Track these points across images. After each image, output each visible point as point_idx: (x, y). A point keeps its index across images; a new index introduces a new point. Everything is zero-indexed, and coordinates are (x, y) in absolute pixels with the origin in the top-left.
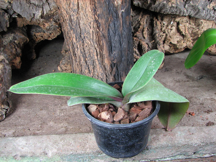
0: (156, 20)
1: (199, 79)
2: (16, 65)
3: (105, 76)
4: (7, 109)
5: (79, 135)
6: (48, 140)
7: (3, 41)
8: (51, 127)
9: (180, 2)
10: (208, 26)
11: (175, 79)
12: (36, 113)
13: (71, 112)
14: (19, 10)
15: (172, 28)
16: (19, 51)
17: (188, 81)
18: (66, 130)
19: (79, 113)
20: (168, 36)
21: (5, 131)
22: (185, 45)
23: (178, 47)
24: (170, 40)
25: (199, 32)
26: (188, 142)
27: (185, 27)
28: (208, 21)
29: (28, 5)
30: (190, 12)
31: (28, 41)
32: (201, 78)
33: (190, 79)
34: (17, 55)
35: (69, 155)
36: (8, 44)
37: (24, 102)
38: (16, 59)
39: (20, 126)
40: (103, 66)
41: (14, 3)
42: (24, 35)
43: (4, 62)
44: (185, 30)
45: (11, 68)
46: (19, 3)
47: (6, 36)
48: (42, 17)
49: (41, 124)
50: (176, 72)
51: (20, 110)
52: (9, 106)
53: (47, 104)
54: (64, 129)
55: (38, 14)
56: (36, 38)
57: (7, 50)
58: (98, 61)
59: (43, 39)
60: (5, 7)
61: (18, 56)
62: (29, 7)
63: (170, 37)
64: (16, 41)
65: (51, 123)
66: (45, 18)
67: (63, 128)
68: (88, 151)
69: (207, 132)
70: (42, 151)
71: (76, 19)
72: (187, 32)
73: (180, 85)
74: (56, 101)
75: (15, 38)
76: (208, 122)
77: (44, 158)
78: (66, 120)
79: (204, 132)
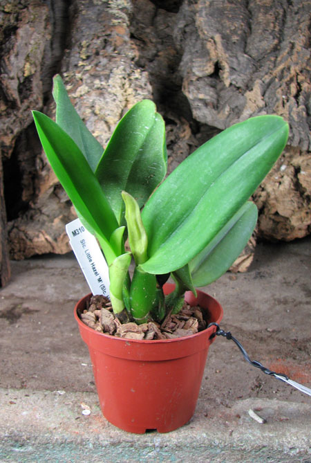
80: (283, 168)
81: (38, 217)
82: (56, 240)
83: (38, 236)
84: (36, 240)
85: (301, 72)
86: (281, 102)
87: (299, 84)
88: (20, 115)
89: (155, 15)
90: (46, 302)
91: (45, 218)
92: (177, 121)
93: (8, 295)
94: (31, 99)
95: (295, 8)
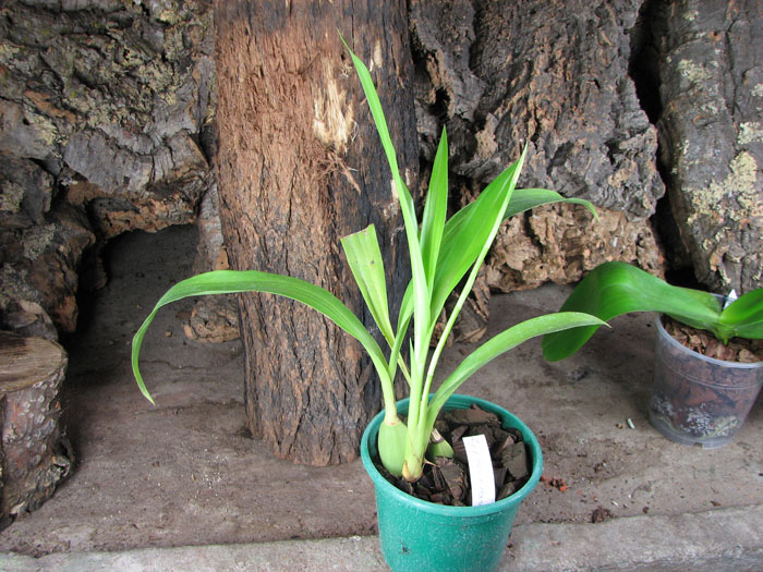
0: (468, 193)
1: (579, 379)
2: (64, 321)
3: (342, 387)
4: (62, 468)
5: (280, 547)
6: (202, 560)
7: (23, 248)
8: (193, 519)
9: (538, 165)
10: (608, 223)
11: (515, 378)
12: (141, 474)
13: (243, 474)
14: (83, 164)
15: (510, 223)
16: (72, 277)
17: (549, 384)
18: (238, 528)
19: (263, 477)
20: (499, 244)
21: (66, 530)
22: (543, 276)
23: (524, 278)
24: (503, 257)
25: (584, 239)
26: (548, 564)
27: (547, 224)
28: (608, 212)
29: (111, 152)
30: (563, 187)
31: (94, 241)
32: (583, 377)
33: (555, 378)
34: (66, 291)
36: (42, 258)
37: (100, 439)
38: (64, 304)
39: (106, 515)
40: (338, 364)
41: (72, 147)
42: (84, 227)
43: (43, 321)
44: (546, 233)
45: (57, 337)
46: (84, 147)
47: (32, 233)
48: (149, 187)
49: (165, 510)
50: (519, 353)
51: (93, 462)
52: (68, 458)
53: (168, 446)
54: (230, 525)
55: (140, 178)
56: (108, 228)
57: (39, 279)
58: (329, 351)
59: (128, 229)
60: (42, 154)
61: (69, 294)
62: (115, 157)
63: (505, 247)
64: (62, 248)
65: (192, 507)
66: (155, 190)
67: (228, 523)
69: (592, 539)
71: (280, 249)
72: (551, 239)
73: (528, 398)
74: (193, 438)
75: (58, 239)
76: (595, 507)
78: (231, 497)
79: (586, 539)
85: (541, 105)
86: (518, 146)
87: (537, 120)
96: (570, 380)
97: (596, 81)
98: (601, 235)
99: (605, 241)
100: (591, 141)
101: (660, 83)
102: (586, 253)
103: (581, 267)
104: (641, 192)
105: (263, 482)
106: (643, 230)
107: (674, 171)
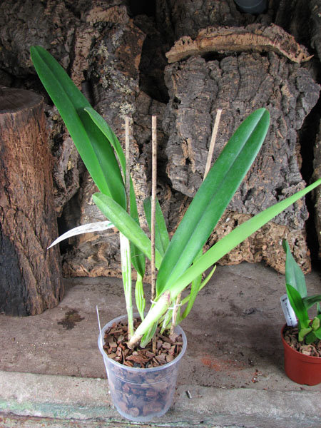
5: (60, 378)
6: (21, 379)
8: (28, 360)
10: (278, 232)
11: (214, 310)
13: (59, 342)
15: (226, 229)
17: (231, 315)
18: (47, 368)
19: (68, 345)
22: (240, 258)
23: (230, 258)
25: (264, 240)
26: (192, 406)
28: (278, 226)
32: (251, 313)
33: (235, 312)
35: (44, 404)
49: (17, 355)
54: (44, 365)
65: (30, 355)
68: (67, 400)
69: (220, 397)
70: (11, 394)
77: (13, 403)
78: (50, 352)
79: (217, 397)
80: (228, 219)
81: (78, 254)
82: (90, 270)
83: (79, 268)
84: (78, 270)
88: (66, 195)
89: (151, 105)
90: (86, 313)
91: (83, 254)
92: (163, 187)
93: (64, 306)
94: (73, 185)
95: (241, 116)
96: (243, 314)
97: (272, 156)
98: (274, 238)
99: (276, 241)
100: (267, 188)
101: (313, 158)
102: (264, 247)
103: (261, 255)
104: (293, 216)
105: (67, 347)
106: (299, 237)
107: (316, 206)
